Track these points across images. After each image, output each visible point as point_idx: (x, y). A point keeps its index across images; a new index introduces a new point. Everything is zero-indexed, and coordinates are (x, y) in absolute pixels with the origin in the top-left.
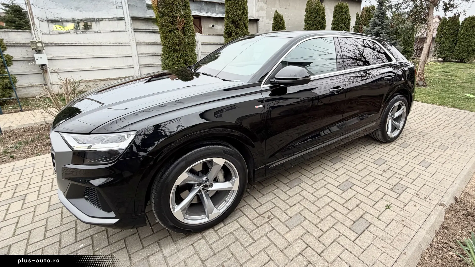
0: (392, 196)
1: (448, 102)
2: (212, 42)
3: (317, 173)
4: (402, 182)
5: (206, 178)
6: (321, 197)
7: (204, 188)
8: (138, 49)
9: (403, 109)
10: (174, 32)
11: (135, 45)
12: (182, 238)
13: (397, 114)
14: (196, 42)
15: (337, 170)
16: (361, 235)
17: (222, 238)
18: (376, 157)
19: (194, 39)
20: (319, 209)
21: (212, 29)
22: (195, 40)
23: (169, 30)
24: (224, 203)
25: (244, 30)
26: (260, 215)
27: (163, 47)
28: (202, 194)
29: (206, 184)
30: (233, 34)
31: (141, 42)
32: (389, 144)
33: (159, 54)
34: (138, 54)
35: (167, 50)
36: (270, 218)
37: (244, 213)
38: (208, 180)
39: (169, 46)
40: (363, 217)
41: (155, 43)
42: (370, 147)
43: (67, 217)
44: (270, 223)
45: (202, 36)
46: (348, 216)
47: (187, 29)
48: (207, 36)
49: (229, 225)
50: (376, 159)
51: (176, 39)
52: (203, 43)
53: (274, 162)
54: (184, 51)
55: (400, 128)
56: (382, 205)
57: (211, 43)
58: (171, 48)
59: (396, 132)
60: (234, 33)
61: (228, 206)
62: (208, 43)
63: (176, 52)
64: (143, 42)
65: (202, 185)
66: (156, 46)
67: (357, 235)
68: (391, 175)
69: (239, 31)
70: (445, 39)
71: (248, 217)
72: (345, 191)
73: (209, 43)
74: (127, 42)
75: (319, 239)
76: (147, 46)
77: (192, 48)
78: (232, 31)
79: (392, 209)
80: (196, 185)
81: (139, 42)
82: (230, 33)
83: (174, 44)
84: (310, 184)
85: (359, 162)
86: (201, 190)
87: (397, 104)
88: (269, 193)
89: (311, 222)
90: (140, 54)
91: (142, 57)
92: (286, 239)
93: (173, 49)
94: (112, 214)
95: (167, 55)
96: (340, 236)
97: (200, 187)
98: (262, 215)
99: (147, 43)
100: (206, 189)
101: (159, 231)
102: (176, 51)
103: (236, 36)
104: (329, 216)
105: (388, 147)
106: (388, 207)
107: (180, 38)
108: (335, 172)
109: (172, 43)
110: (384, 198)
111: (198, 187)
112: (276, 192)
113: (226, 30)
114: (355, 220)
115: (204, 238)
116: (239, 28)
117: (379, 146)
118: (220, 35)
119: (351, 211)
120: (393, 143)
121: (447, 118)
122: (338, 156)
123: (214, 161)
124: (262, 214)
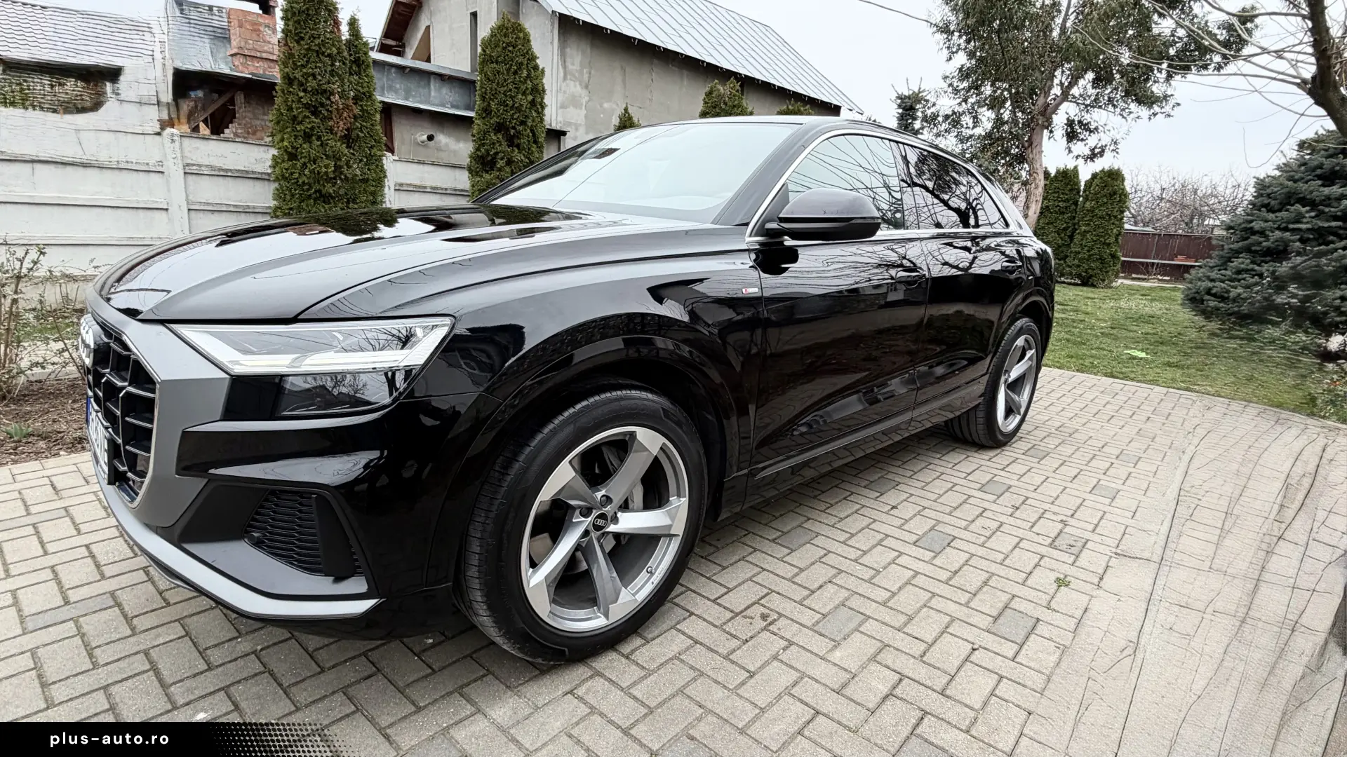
0: (1060, 563)
1: (1093, 366)
2: (428, 184)
3: (846, 514)
4: (1067, 529)
5: (603, 492)
6: (885, 568)
7: (600, 522)
8: (191, 188)
9: (1030, 359)
10: (319, 138)
11: (182, 172)
12: (530, 679)
13: (1015, 373)
14: (385, 177)
15: (894, 507)
16: (1025, 646)
17: (654, 671)
18: (983, 477)
19: (382, 166)
20: (889, 594)
21: (426, 146)
22: (383, 171)
23: (305, 133)
24: (644, 575)
25: (533, 153)
26: (737, 614)
27: (276, 185)
28: (590, 543)
29: (604, 510)
30: (501, 163)
31: (200, 166)
32: (999, 451)
33: (258, 207)
34: (188, 203)
35: (293, 196)
36: (770, 620)
37: (688, 611)
38: (608, 499)
39: (301, 181)
40: (1010, 606)
41: (247, 172)
42: (955, 457)
43: (106, 644)
44: (775, 630)
45: (399, 164)
46: (972, 605)
47: (361, 135)
48: (415, 166)
49: (657, 641)
50: (984, 482)
51: (327, 162)
52: (401, 185)
53: (767, 463)
54: (348, 202)
55: (1022, 411)
56: (1044, 579)
57: (425, 187)
58: (308, 190)
59: (1014, 421)
60: (502, 159)
61: (656, 583)
62: (416, 186)
63: (324, 202)
64: (207, 166)
65: (595, 513)
66: (251, 182)
67: (1016, 647)
68: (1036, 516)
69: (518, 156)
70: (1048, 224)
71: (705, 620)
72: (937, 551)
73: (420, 187)
74: (152, 162)
75: (924, 659)
76: (221, 179)
77: (374, 194)
78: (497, 153)
79: (1072, 586)
80: (578, 512)
81: (194, 165)
82: (490, 158)
83: (317, 176)
84: (842, 540)
85: (944, 490)
86: (591, 528)
87: (1020, 342)
88: (736, 562)
89: (883, 623)
90: (194, 203)
91: (201, 214)
92: (835, 665)
93: (316, 192)
94: (357, 584)
95: (291, 209)
96: (974, 650)
97: (589, 519)
98: (744, 614)
99: (221, 169)
100: (602, 528)
101: (450, 665)
102: (325, 198)
103: (508, 169)
104: (925, 609)
105: (1002, 457)
106: (1062, 582)
107: (340, 160)
108: (892, 512)
109: (312, 171)
110: (1042, 563)
111: (583, 519)
112: (755, 558)
113: (478, 149)
114: (995, 614)
115: (599, 674)
116: (518, 146)
117: (976, 455)
118: (454, 167)
119: (975, 595)
120: (1007, 448)
121: (1108, 398)
122: (882, 477)
123: (638, 437)
124: (742, 612)
